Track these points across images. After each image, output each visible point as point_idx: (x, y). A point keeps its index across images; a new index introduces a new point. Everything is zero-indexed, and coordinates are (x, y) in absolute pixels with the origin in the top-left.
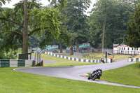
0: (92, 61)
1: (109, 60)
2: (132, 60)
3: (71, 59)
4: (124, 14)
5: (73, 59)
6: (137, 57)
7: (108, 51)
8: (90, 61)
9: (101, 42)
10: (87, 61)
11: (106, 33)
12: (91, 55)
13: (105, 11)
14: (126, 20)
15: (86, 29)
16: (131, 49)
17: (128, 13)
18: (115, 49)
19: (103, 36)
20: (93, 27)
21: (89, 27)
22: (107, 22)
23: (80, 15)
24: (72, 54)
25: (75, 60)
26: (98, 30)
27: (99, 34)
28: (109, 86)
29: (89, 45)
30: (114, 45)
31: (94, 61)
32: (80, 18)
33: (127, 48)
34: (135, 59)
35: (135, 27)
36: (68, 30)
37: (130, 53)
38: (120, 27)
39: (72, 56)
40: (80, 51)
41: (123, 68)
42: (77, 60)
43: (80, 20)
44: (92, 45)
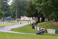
0: (12, 24)
1: (19, 23)
2: (29, 23)
3: (3, 23)
4: (24, 4)
5: (4, 23)
6: (31, 21)
7: (19, 19)
8: (11, 24)
9: (16, 16)
10: (10, 24)
11: (18, 12)
12: (12, 21)
13: (17, 2)
14: (26, 6)
15: (9, 11)
16: (28, 18)
17: (26, 3)
18: (21, 18)
19: (16, 13)
20: (12, 9)
21: (11, 10)
22: (18, 7)
23: (6, 5)
24: (4, 21)
25: (5, 24)
26: (14, 11)
27: (15, 12)
28: (20, 34)
29: (11, 17)
30: (21, 17)
31: (13, 24)
32: (6, 6)
33: (26, 18)
34: (30, 22)
35: (29, 9)
36: (2, 11)
37: (28, 20)
38: (23, 9)
39: (4, 22)
40: (7, 20)
41: (25, 26)
42: (6, 24)
43: (7, 7)
44: (12, 17)
